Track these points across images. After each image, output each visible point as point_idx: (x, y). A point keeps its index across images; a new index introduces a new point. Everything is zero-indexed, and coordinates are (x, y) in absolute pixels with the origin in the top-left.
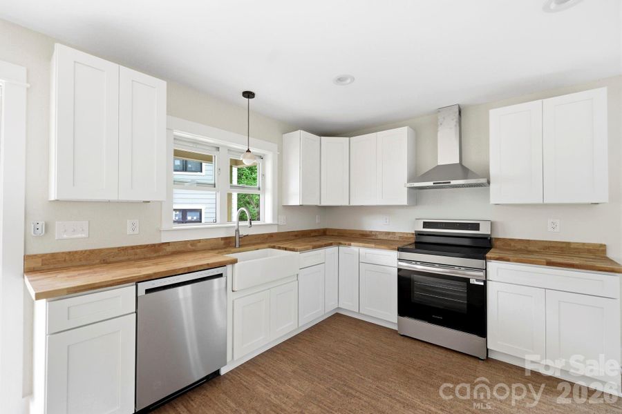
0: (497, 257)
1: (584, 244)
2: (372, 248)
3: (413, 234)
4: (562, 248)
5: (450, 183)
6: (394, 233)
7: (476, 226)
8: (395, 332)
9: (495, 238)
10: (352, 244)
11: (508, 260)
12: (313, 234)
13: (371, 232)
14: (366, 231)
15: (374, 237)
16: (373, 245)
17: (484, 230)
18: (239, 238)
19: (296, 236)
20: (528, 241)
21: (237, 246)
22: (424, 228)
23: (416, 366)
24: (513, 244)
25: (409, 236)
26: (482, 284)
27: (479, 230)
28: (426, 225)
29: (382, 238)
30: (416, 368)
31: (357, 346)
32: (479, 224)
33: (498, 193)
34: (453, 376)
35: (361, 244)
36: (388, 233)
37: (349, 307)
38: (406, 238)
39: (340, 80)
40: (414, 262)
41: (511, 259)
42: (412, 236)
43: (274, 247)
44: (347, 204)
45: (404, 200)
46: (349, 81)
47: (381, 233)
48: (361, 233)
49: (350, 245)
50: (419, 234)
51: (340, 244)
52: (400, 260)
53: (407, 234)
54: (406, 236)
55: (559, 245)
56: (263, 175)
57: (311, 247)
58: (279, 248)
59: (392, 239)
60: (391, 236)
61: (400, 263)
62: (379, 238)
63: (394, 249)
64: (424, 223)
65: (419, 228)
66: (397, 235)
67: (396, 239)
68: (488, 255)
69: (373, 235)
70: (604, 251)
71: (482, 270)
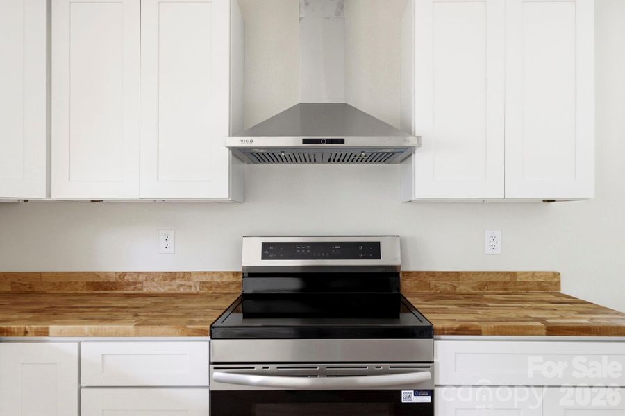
0: (457, 325)
1: (534, 274)
2: (126, 334)
3: (236, 273)
4: (505, 283)
5: (342, 141)
7: (372, 249)
9: (404, 273)
10: (53, 328)
11: (478, 332)
13: (123, 275)
15: (130, 291)
16: (131, 327)
17: (388, 258)
20: (458, 275)
22: (264, 257)
24: (433, 283)
25: (225, 279)
27: (379, 257)
28: (270, 250)
29: (155, 290)
32: (378, 244)
35: (86, 328)
36: (172, 276)
38: (218, 285)
41: (484, 326)
42: (232, 279)
44: (43, 195)
47: (150, 276)
49: (45, 333)
50: (251, 275)
52: (216, 364)
53: (221, 274)
54: (217, 280)
55: (501, 279)
59: (182, 290)
60: (178, 282)
61: (218, 374)
62: (145, 290)
63: (201, 333)
64: (265, 246)
65: (253, 257)
66: (196, 279)
67: (193, 290)
68: (437, 321)
69: (128, 284)
70: (558, 284)
71: (428, 364)
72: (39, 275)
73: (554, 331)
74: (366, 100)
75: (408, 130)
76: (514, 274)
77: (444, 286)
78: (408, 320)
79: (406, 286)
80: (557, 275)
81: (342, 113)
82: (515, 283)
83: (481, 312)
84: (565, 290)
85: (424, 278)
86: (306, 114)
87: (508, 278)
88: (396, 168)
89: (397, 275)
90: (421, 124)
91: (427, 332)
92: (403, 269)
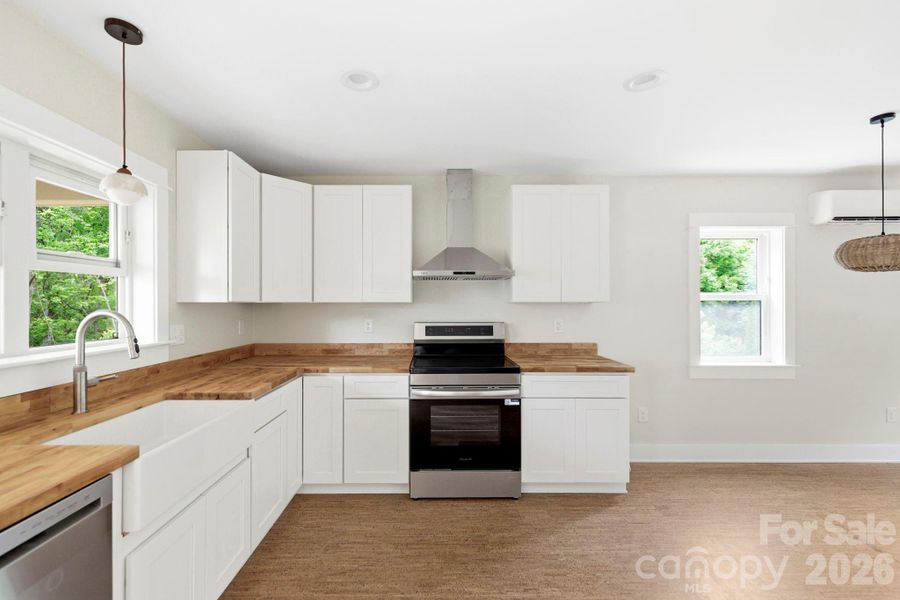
1: (582, 344)
2: (367, 372)
3: (409, 344)
5: (474, 273)
6: (380, 345)
7: (489, 330)
8: (407, 496)
9: (507, 344)
10: (331, 369)
11: (543, 371)
12: (233, 358)
13: (343, 345)
14: (334, 345)
15: (347, 354)
16: (370, 368)
17: (497, 335)
18: (88, 386)
19: (205, 364)
20: (538, 345)
21: (82, 407)
22: (427, 334)
23: (460, 540)
24: (524, 349)
25: (405, 348)
26: (518, 403)
27: (492, 334)
28: (430, 330)
29: (362, 354)
30: (462, 543)
31: (367, 543)
32: (493, 327)
33: (521, 288)
34: (505, 534)
35: (348, 368)
36: (372, 346)
37: (325, 479)
38: (399, 351)
39: (355, 78)
40: (433, 388)
41: (546, 368)
42: (408, 348)
43: (181, 396)
44: (310, 301)
45: (406, 296)
46: (368, 85)
47: (359, 346)
48: (325, 348)
49: (327, 371)
50: (420, 345)
51: (306, 371)
52: (413, 387)
53: (400, 345)
54: (399, 348)
55: (563, 347)
56: (129, 233)
57: (269, 384)
58: (198, 397)
59: (378, 354)
60: (374, 350)
61: (413, 391)
62: (356, 354)
63: (404, 371)
64: (427, 328)
65: (420, 335)
66: (386, 348)
67: (384, 354)
68: (522, 366)
69: (347, 350)
70: (596, 350)
71: (517, 386)
72: (295, 346)
73: (580, 370)
74: (484, 243)
75: (508, 264)
76: (570, 345)
77: (530, 351)
78: (507, 366)
79: (508, 351)
80: (595, 345)
81: (470, 252)
82: (571, 350)
83: (547, 363)
84: (599, 354)
85: (519, 347)
86: (449, 255)
87: (567, 347)
88: (502, 282)
89: (503, 344)
90: (516, 261)
91: (517, 371)
92: (506, 342)
